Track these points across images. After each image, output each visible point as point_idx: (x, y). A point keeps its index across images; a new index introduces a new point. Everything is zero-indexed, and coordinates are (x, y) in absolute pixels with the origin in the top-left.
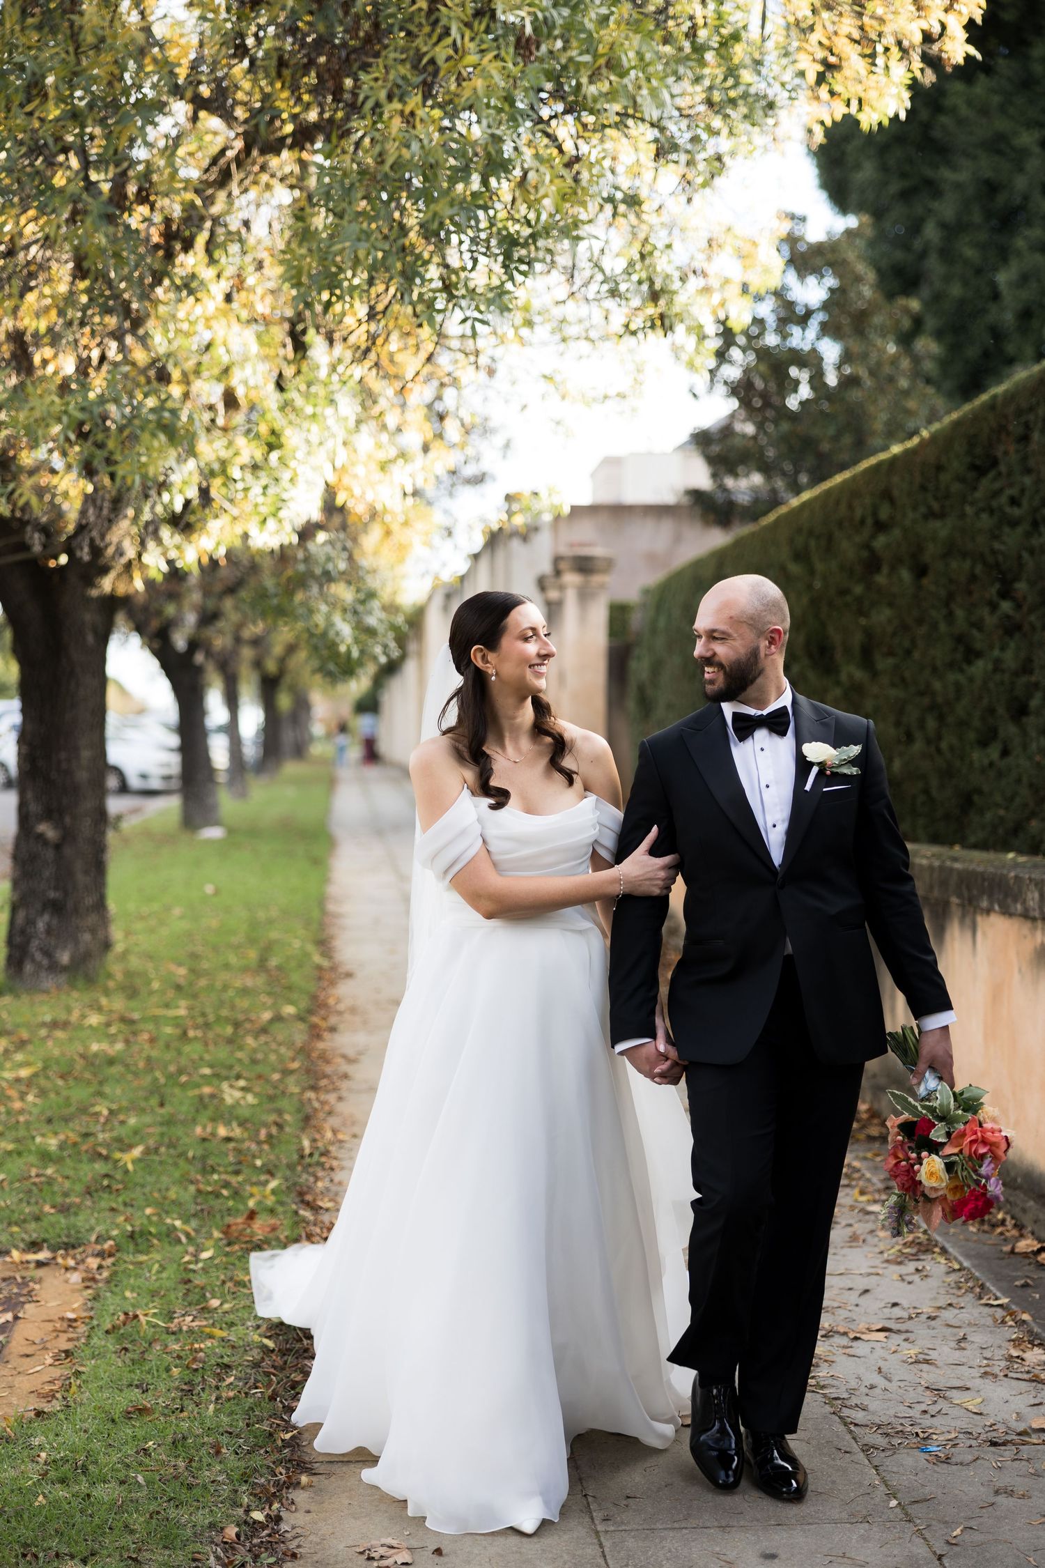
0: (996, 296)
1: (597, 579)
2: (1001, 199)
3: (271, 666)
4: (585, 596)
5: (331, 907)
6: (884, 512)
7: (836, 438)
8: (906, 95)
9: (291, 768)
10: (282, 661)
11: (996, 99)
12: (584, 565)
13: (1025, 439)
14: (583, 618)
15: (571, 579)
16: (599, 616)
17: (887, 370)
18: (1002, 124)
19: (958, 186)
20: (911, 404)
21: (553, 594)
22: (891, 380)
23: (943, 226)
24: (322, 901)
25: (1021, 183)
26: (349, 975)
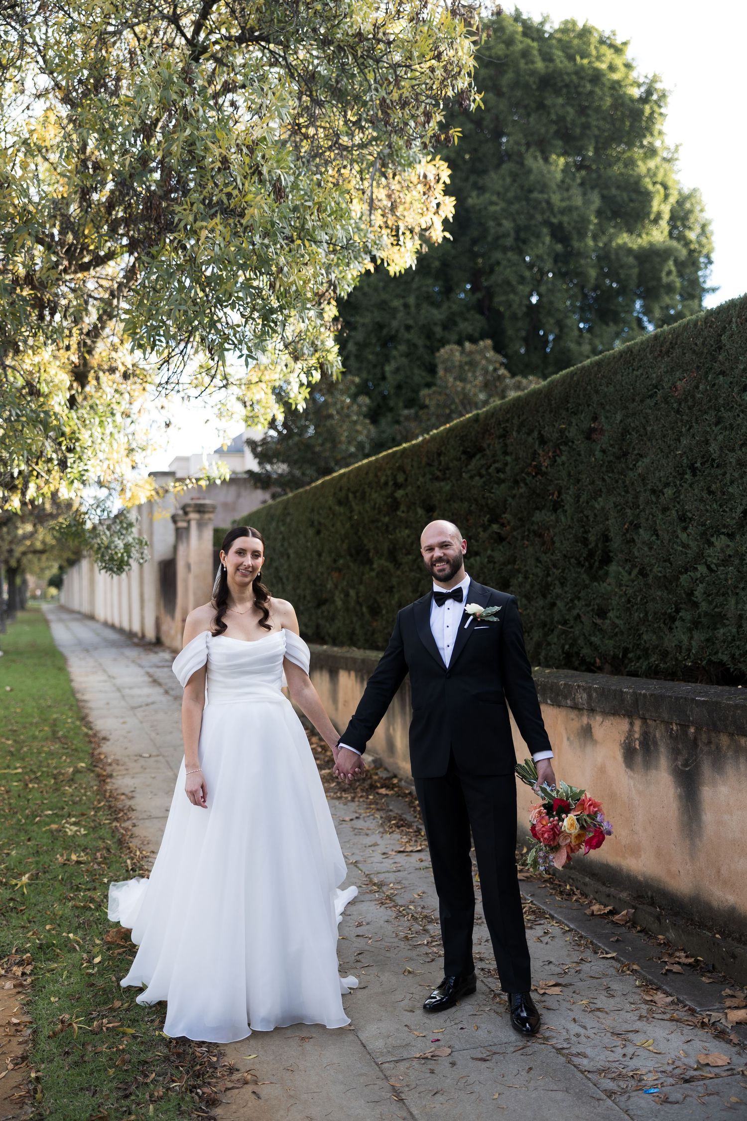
0: (384, 378)
1: (207, 516)
2: (385, 331)
3: (13, 563)
4: (201, 525)
5: (79, 696)
6: (401, 478)
7: (322, 445)
8: (414, 257)
9: (20, 615)
10: (19, 561)
11: (381, 284)
12: (201, 509)
13: (504, 436)
14: (200, 537)
15: (193, 516)
16: (209, 535)
17: (346, 411)
18: (384, 296)
19: (363, 325)
20: (359, 428)
21: (182, 524)
22: (348, 416)
23: (357, 344)
24: (73, 692)
25: (395, 324)
26: (105, 739)
